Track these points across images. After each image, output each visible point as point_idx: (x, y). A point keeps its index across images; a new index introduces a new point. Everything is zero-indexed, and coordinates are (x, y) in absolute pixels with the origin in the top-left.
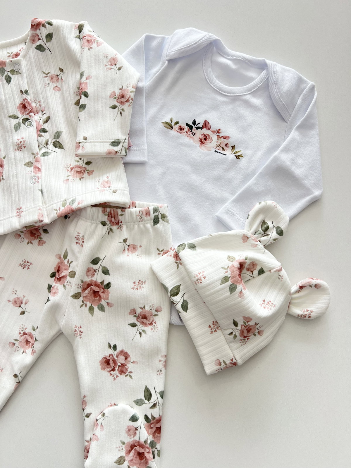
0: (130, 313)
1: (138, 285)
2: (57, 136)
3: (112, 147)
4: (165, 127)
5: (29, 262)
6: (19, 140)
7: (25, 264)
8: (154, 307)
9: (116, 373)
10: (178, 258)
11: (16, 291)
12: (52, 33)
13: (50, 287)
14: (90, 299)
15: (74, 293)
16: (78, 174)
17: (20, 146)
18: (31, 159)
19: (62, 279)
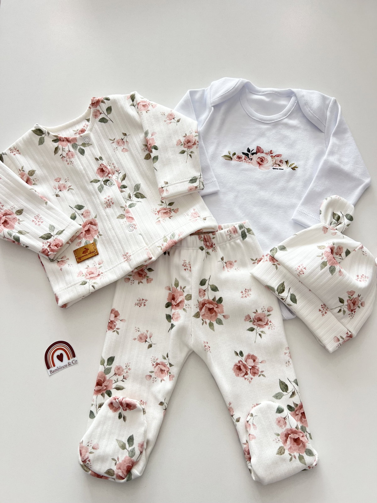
0: (245, 320)
1: (245, 293)
2: (137, 188)
3: (191, 184)
4: (226, 159)
5: (144, 300)
6: (106, 198)
7: (141, 302)
8: (265, 308)
9: (250, 375)
10: (274, 260)
11: (138, 328)
12: (111, 106)
13: (169, 317)
14: (207, 317)
15: (195, 313)
16: (165, 215)
17: (108, 203)
18: (122, 212)
19: (180, 304)
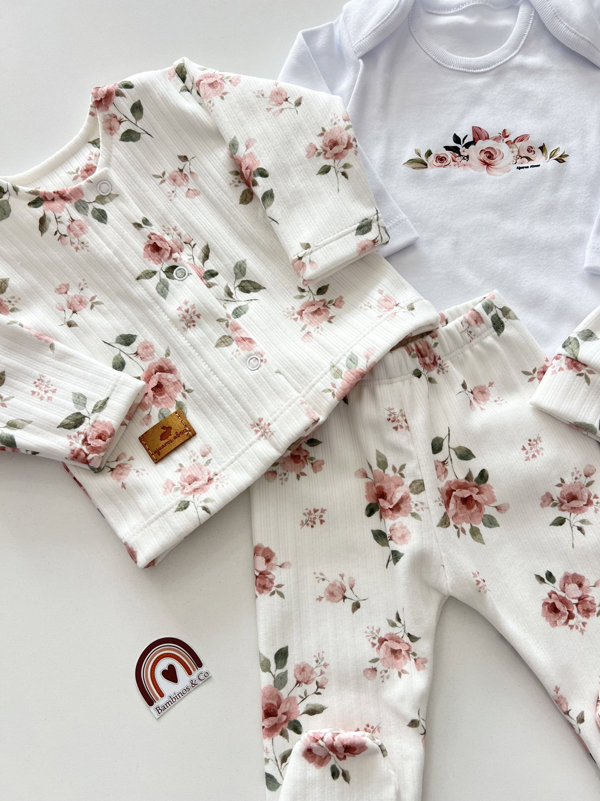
0: (542, 505)
1: (531, 449)
2: (240, 271)
3: (362, 236)
4: (414, 168)
5: (318, 510)
6: (180, 309)
7: (312, 517)
8: (579, 471)
9: (579, 618)
10: (579, 365)
11: (322, 574)
12: (139, 101)
13: (380, 537)
14: (463, 518)
16: (317, 317)
17: (188, 318)
18: (221, 331)
19: (402, 506)
